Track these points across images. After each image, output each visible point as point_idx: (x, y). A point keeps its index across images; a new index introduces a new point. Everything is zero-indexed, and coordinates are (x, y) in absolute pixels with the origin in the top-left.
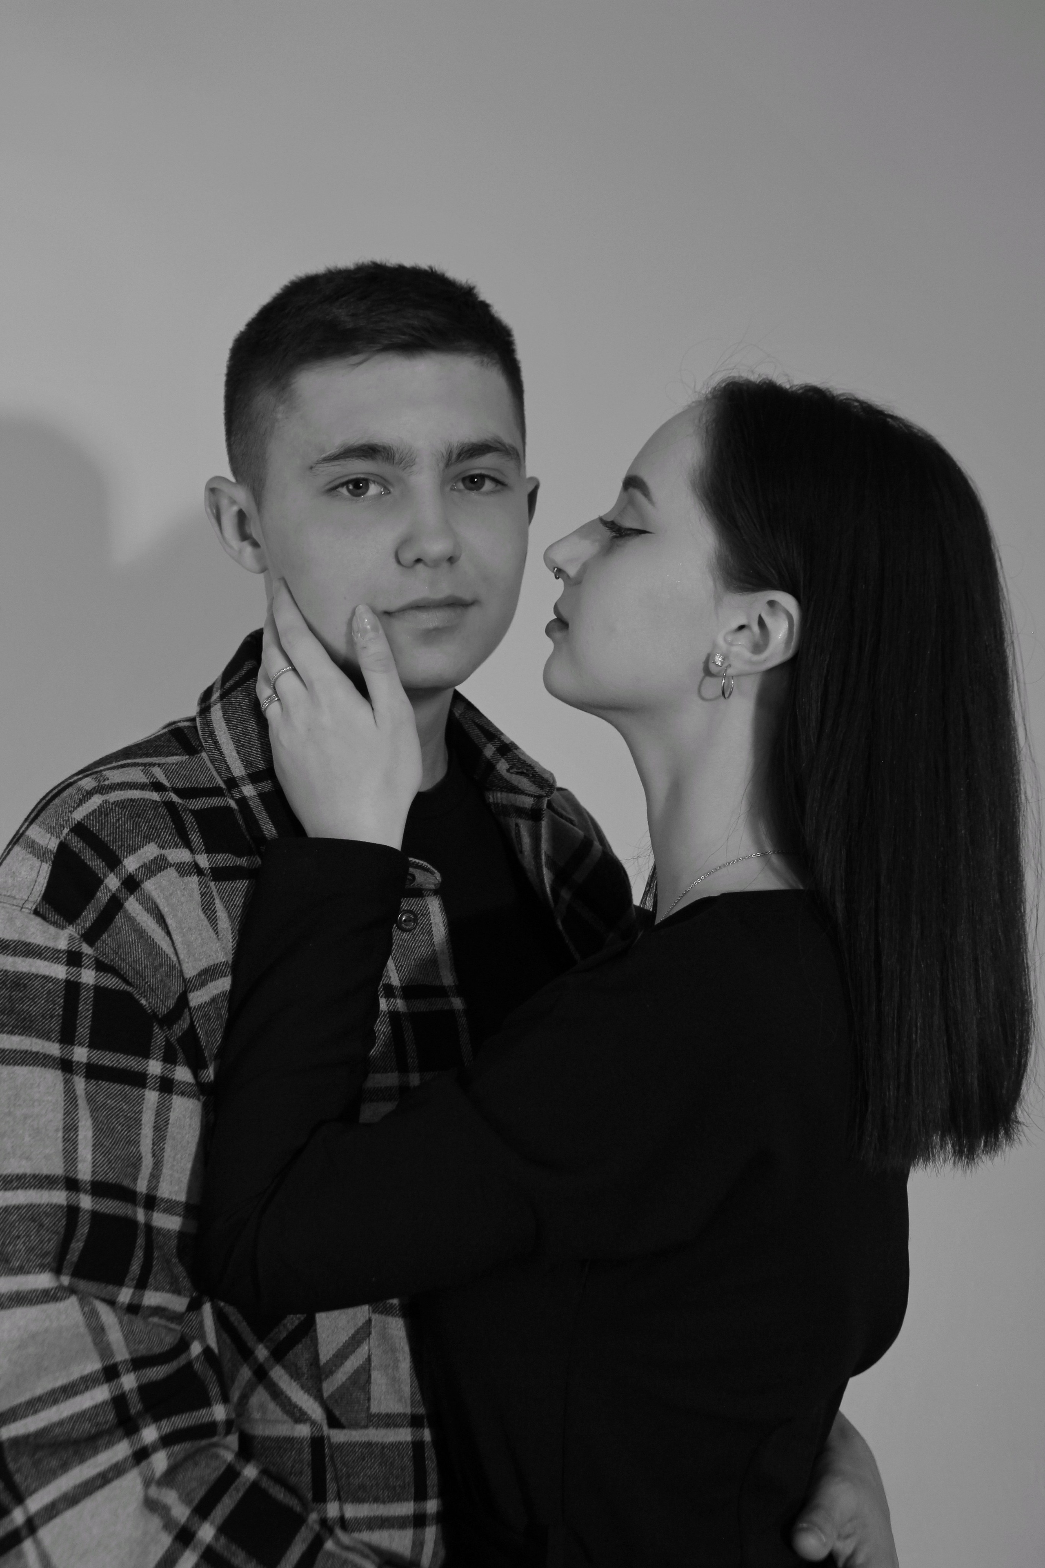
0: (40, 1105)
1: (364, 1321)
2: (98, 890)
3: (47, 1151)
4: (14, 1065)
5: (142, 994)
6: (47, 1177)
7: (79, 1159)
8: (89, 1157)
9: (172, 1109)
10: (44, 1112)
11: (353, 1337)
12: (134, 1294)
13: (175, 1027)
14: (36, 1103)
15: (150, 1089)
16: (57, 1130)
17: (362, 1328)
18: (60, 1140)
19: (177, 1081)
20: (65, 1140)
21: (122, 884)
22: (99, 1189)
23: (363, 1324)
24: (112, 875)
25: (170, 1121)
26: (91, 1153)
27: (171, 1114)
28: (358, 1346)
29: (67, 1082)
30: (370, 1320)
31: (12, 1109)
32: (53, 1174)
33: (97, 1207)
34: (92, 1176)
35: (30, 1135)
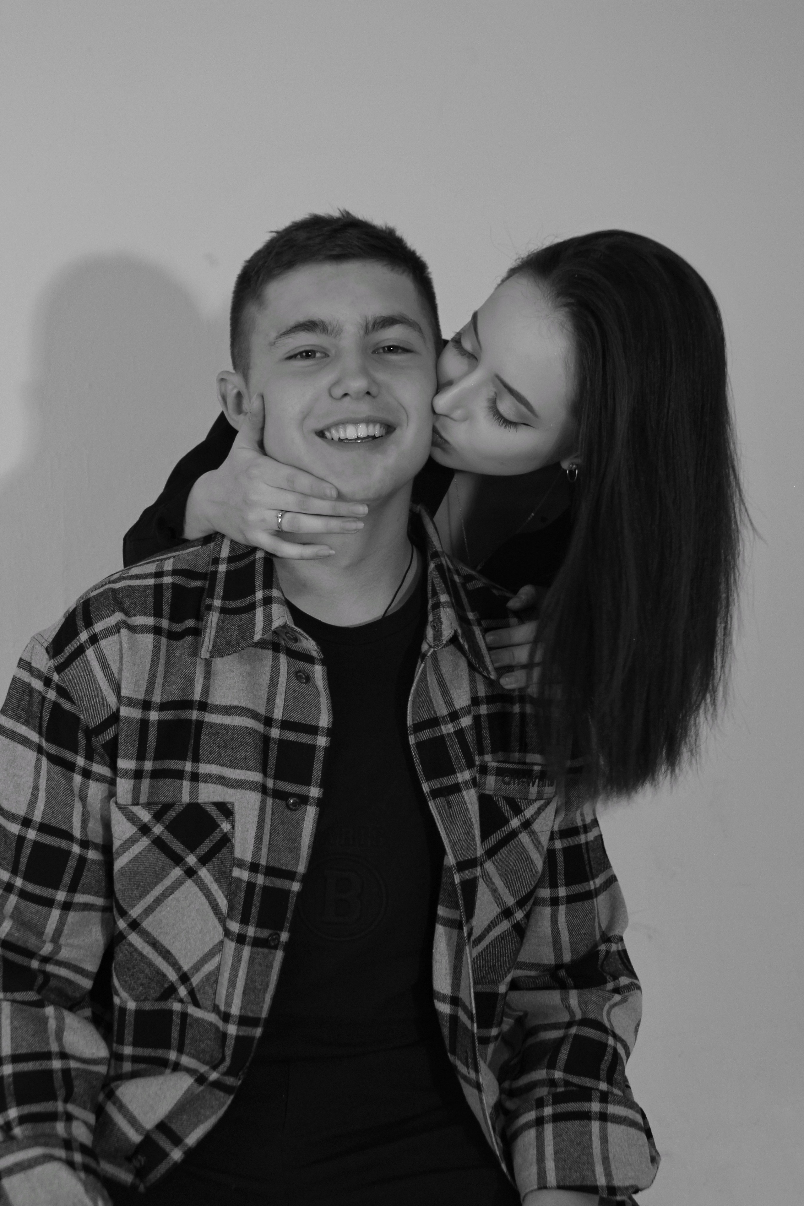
0: (24, 770)
1: (219, 941)
2: (74, 639)
3: (19, 798)
4: (18, 743)
5: (81, 711)
6: (13, 815)
7: (37, 808)
8: (42, 808)
9: (89, 788)
10: (25, 775)
11: (211, 950)
12: (67, 895)
13: (100, 737)
14: (23, 769)
15: (77, 773)
16: (30, 788)
17: (217, 945)
18: (30, 794)
19: (94, 772)
20: (32, 794)
21: (89, 638)
22: (43, 828)
23: (218, 942)
24: (85, 632)
25: (89, 795)
26: (44, 805)
27: (89, 791)
28: (213, 957)
29: (38, 760)
30: (222, 942)
31: (8, 768)
32: (17, 813)
33: (39, 839)
34: (41, 820)
35: (14, 786)
